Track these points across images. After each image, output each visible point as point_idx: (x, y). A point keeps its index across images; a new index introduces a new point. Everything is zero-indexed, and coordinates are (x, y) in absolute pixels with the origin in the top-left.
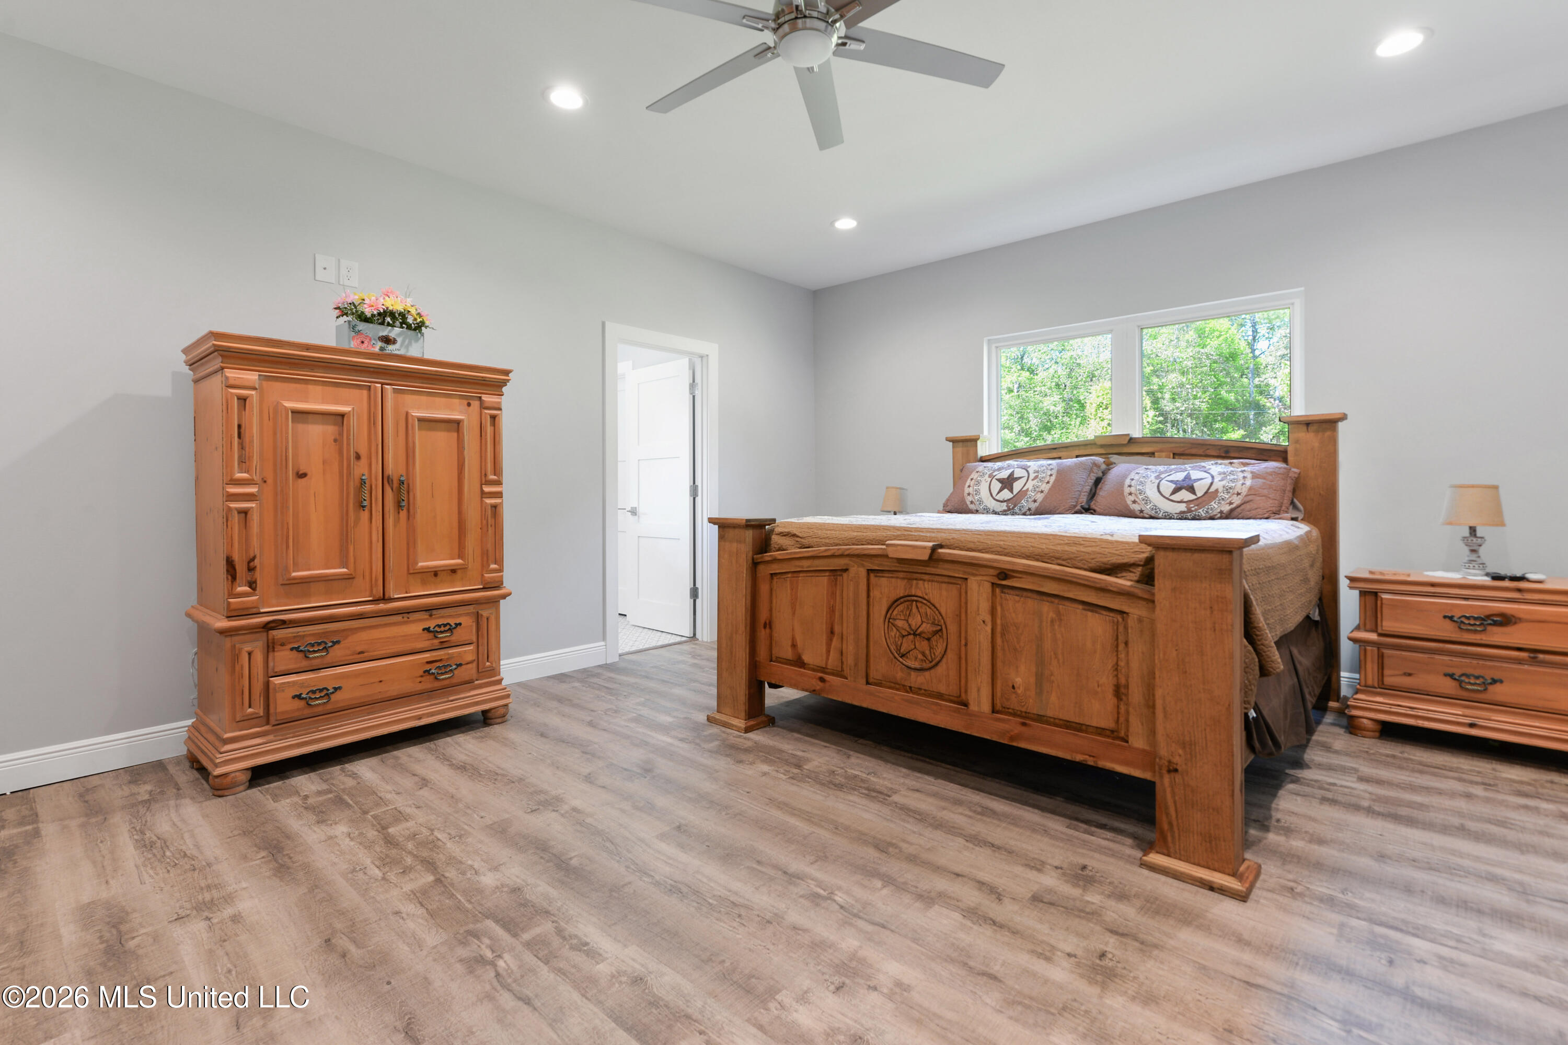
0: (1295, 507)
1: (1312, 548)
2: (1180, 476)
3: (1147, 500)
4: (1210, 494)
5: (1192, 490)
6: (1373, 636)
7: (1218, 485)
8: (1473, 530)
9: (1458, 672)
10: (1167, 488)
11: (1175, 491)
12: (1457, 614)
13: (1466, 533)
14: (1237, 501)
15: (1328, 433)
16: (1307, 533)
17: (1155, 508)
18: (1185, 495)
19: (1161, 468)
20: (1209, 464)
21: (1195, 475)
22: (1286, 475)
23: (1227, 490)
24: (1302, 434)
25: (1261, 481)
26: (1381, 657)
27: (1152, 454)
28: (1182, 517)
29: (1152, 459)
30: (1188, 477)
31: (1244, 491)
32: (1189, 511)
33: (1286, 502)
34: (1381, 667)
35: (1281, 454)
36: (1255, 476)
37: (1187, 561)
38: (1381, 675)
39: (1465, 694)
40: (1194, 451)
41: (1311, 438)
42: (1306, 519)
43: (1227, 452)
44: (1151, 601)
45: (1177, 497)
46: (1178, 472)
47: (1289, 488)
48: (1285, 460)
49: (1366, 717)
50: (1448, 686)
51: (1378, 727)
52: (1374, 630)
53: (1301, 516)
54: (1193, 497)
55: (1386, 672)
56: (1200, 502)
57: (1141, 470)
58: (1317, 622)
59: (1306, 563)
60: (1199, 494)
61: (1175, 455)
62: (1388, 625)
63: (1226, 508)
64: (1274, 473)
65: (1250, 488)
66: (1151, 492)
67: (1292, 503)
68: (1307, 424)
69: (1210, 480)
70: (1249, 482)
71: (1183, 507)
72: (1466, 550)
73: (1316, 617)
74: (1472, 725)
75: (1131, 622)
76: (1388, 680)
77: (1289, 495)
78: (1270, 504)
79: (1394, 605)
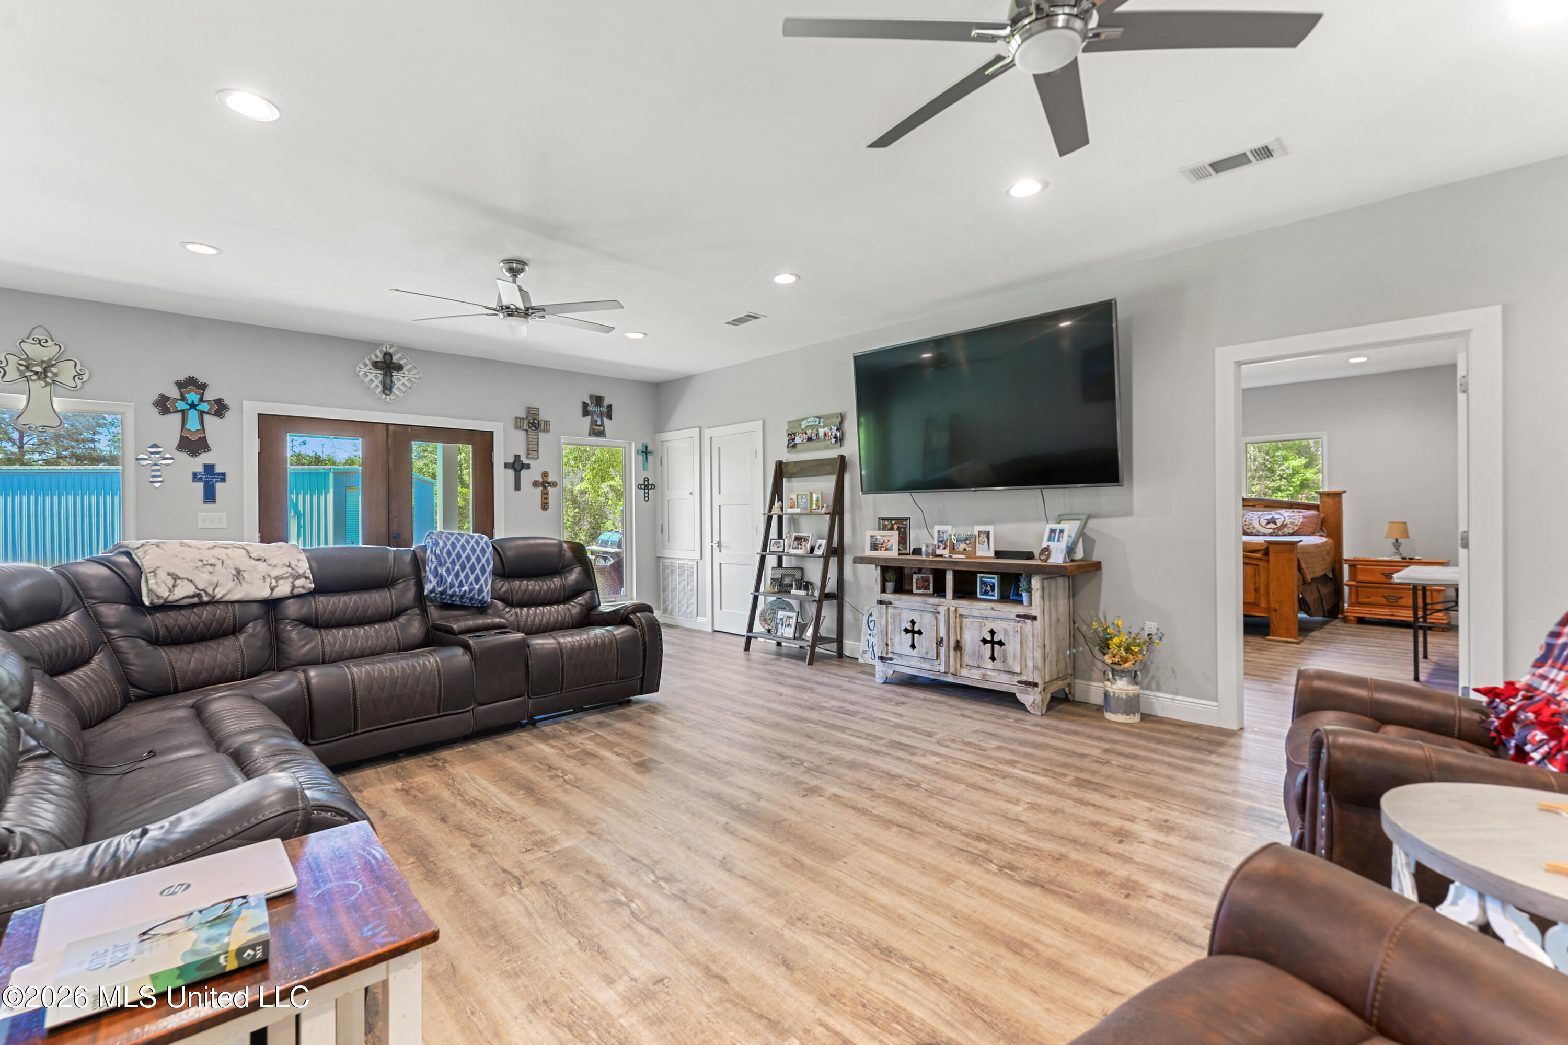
0: (1323, 531)
1: (1328, 548)
2: (1269, 517)
3: (1254, 528)
4: (1284, 526)
5: (1275, 523)
6: (1354, 583)
7: (1287, 521)
8: (1397, 540)
9: (1387, 595)
10: (1264, 522)
11: (1267, 524)
12: (1386, 572)
13: (1394, 541)
14: (1296, 528)
15: (1337, 499)
16: (1326, 542)
17: (1258, 531)
18: (1272, 525)
19: (1260, 513)
20: (1284, 512)
21: (1276, 516)
22: (1318, 516)
23: (1292, 523)
24: (1326, 499)
25: (1306, 520)
26: (1357, 591)
27: (1254, 506)
28: (1271, 535)
29: (1254, 509)
30: (1273, 517)
31: (1299, 524)
32: (1274, 532)
33: (1318, 529)
34: (1357, 595)
35: (1316, 507)
36: (1304, 517)
37: (1280, 548)
38: (1357, 599)
39: (1389, 603)
40: (1275, 505)
41: (1329, 501)
42: (1326, 536)
43: (1291, 506)
44: (1268, 561)
45: (1268, 526)
46: (1268, 515)
47: (1320, 523)
48: (1318, 510)
49: (1351, 616)
50: (1383, 601)
51: (1356, 619)
52: (1354, 581)
53: (1325, 535)
54: (1275, 526)
55: (1360, 597)
56: (1279, 528)
57: (1250, 514)
58: (1331, 579)
59: (1325, 553)
60: (1279, 525)
61: (1266, 507)
62: (1360, 578)
63: (1291, 531)
64: (1313, 516)
65: (1302, 523)
66: (1256, 524)
67: (1321, 529)
68: (1328, 494)
69: (1283, 519)
70: (1301, 520)
71: (1271, 531)
72: (1394, 548)
73: (1331, 576)
74: (1392, 615)
75: (1261, 568)
76: (1361, 600)
77: (1319, 525)
78: (1311, 530)
79: (1363, 570)
